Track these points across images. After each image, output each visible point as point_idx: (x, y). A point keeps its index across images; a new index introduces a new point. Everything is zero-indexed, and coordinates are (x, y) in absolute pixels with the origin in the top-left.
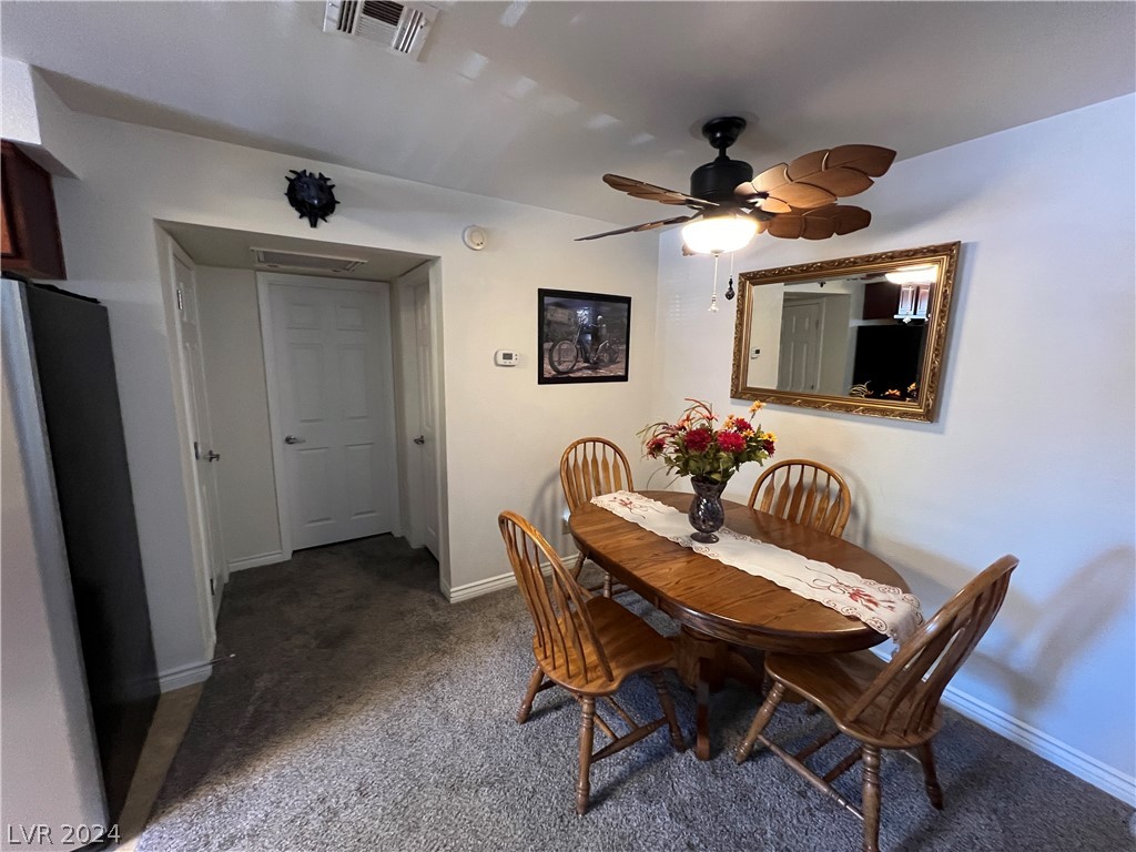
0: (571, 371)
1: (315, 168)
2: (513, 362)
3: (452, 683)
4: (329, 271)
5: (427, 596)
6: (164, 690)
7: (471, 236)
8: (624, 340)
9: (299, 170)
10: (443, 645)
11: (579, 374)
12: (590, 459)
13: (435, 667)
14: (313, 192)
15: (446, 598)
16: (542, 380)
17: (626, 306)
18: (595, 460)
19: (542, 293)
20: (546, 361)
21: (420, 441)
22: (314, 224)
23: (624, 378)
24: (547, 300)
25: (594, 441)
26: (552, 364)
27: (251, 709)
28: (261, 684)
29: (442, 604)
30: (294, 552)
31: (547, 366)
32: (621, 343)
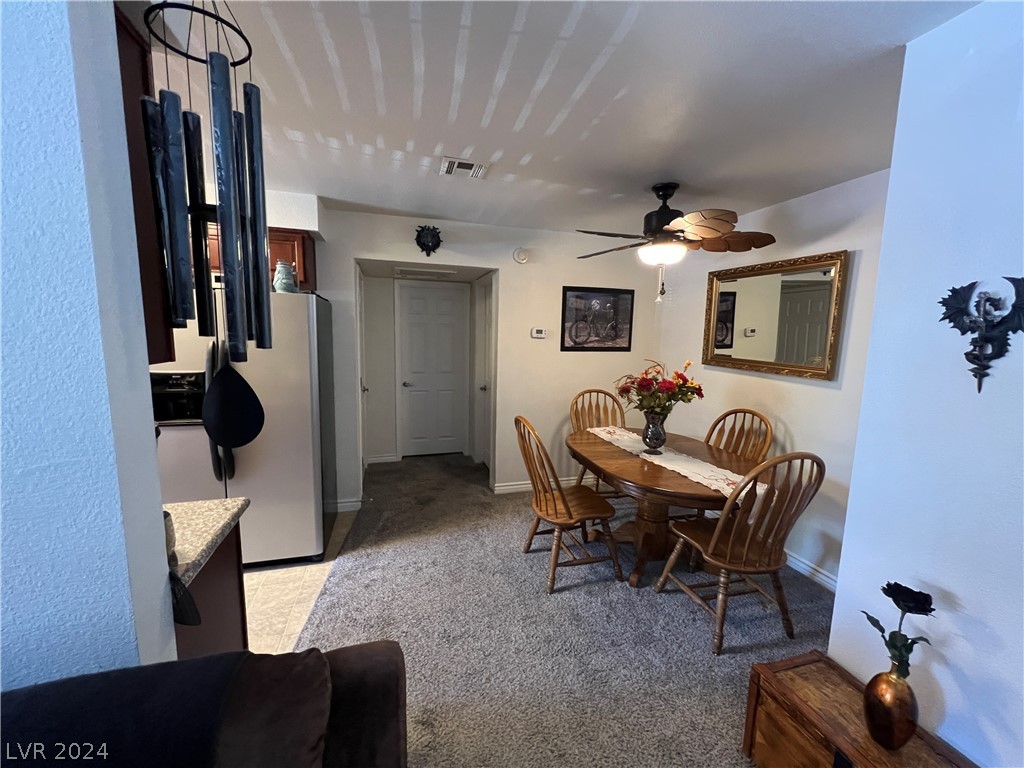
0: (586, 342)
1: (431, 223)
2: (543, 335)
3: (489, 530)
4: (435, 278)
5: (480, 488)
6: (339, 510)
7: (519, 253)
8: (628, 321)
9: (423, 225)
10: (486, 512)
11: (591, 345)
12: (594, 405)
13: (480, 522)
14: (429, 239)
15: (492, 491)
16: (564, 348)
17: (630, 296)
18: (598, 405)
19: (566, 289)
20: (567, 335)
21: (484, 389)
22: (428, 255)
23: (628, 349)
24: (569, 294)
25: (598, 392)
26: (571, 337)
27: (381, 524)
28: (386, 514)
29: (489, 493)
30: (404, 457)
31: (567, 339)
32: (626, 324)
